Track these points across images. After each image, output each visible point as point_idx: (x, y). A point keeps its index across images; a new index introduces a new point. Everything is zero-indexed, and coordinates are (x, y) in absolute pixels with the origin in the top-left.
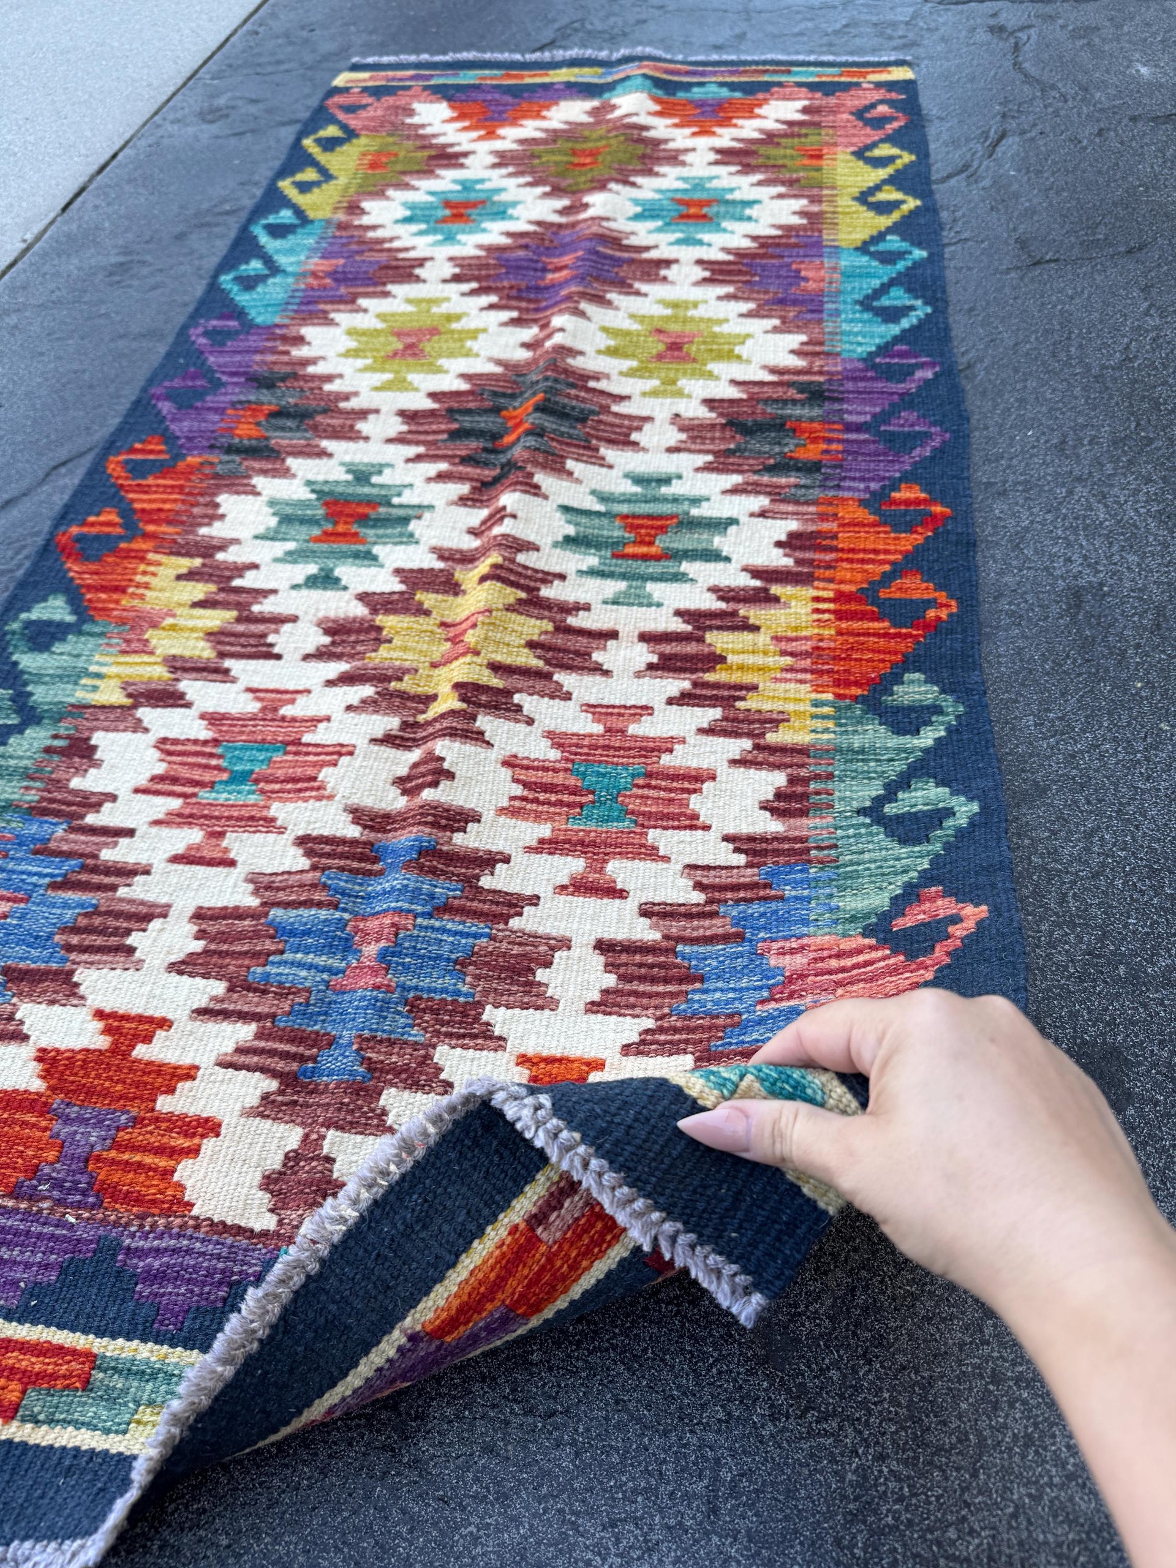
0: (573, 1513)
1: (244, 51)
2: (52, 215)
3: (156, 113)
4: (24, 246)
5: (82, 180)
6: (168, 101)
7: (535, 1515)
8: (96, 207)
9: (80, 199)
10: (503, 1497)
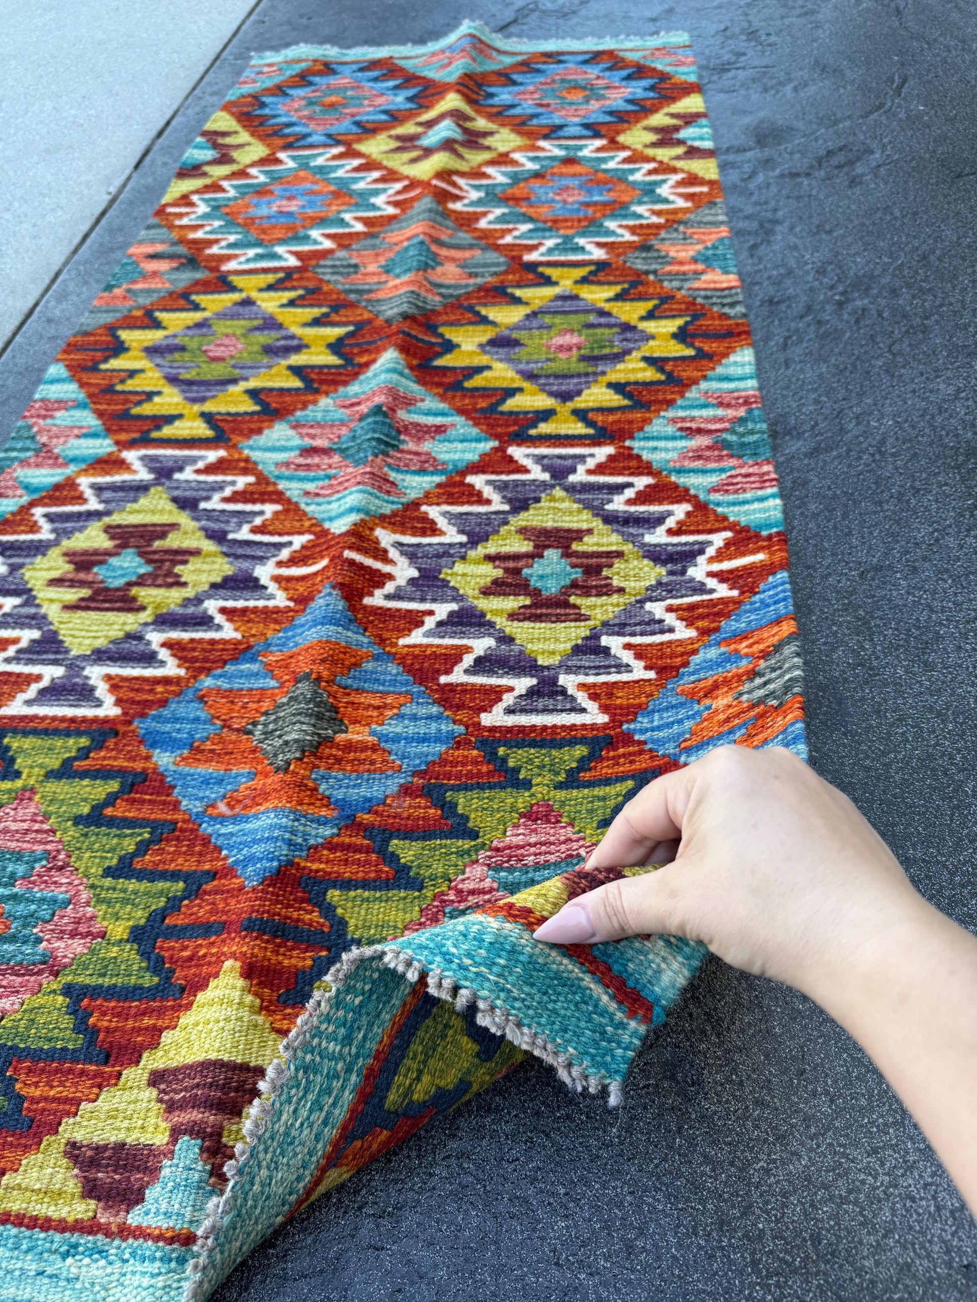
0: (840, 1145)
1: (256, 37)
2: (127, 172)
3: (194, 89)
4: (109, 197)
5: (146, 143)
6: (202, 78)
7: (811, 1150)
8: (165, 164)
9: (148, 159)
10: (780, 1138)
